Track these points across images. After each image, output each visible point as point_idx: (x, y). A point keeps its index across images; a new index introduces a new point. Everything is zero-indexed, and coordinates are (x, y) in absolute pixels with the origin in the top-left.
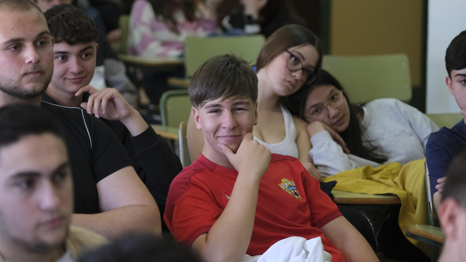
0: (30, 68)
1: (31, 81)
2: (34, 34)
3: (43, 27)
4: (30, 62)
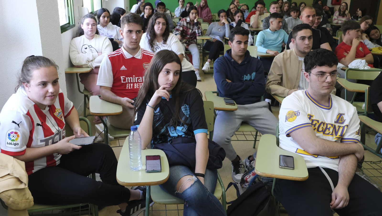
0: (311, 21)
1: (311, 24)
2: (312, 14)
3: (315, 13)
4: (311, 20)
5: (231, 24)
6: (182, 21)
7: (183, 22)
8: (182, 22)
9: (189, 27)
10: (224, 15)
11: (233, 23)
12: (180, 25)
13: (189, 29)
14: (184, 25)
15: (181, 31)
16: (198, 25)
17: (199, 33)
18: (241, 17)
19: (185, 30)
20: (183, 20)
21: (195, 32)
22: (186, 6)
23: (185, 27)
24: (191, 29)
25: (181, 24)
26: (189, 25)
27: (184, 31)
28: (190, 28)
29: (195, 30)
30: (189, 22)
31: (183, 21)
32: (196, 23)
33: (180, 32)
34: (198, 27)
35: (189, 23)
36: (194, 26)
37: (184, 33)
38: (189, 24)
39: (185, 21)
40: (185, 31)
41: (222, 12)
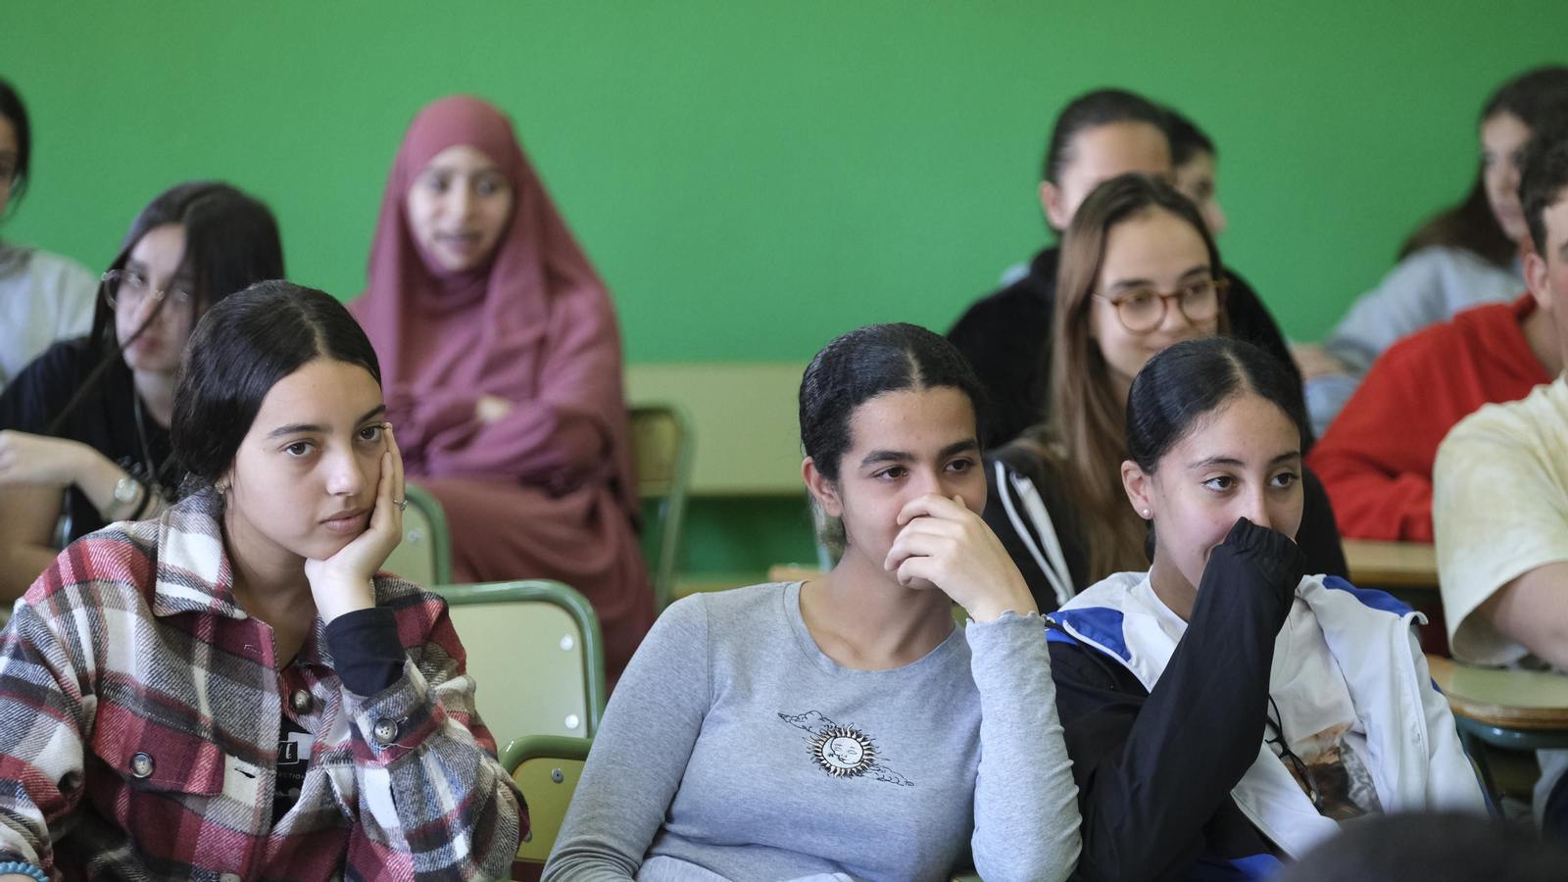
5: (1075, 618)
6: (72, 593)
7: (80, 615)
8: (63, 609)
9: (205, 710)
10: (928, 440)
11: (1108, 592)
12: (33, 673)
13: (208, 752)
14: (113, 665)
15: (46, 810)
16: (395, 675)
17: (429, 836)
18: (1276, 476)
19: (143, 767)
20: (84, 576)
21: (354, 801)
22: (122, 262)
23: (131, 716)
24: (249, 753)
25: (54, 655)
26: (200, 676)
27: (122, 803)
28: (233, 726)
29: (340, 776)
30: (221, 620)
31: (91, 601)
32: (344, 621)
33: (35, 815)
34: (394, 703)
35: (206, 630)
36: (318, 690)
37: (115, 835)
38: (202, 651)
39: (128, 593)
40: (141, 790)
41: (894, 380)
